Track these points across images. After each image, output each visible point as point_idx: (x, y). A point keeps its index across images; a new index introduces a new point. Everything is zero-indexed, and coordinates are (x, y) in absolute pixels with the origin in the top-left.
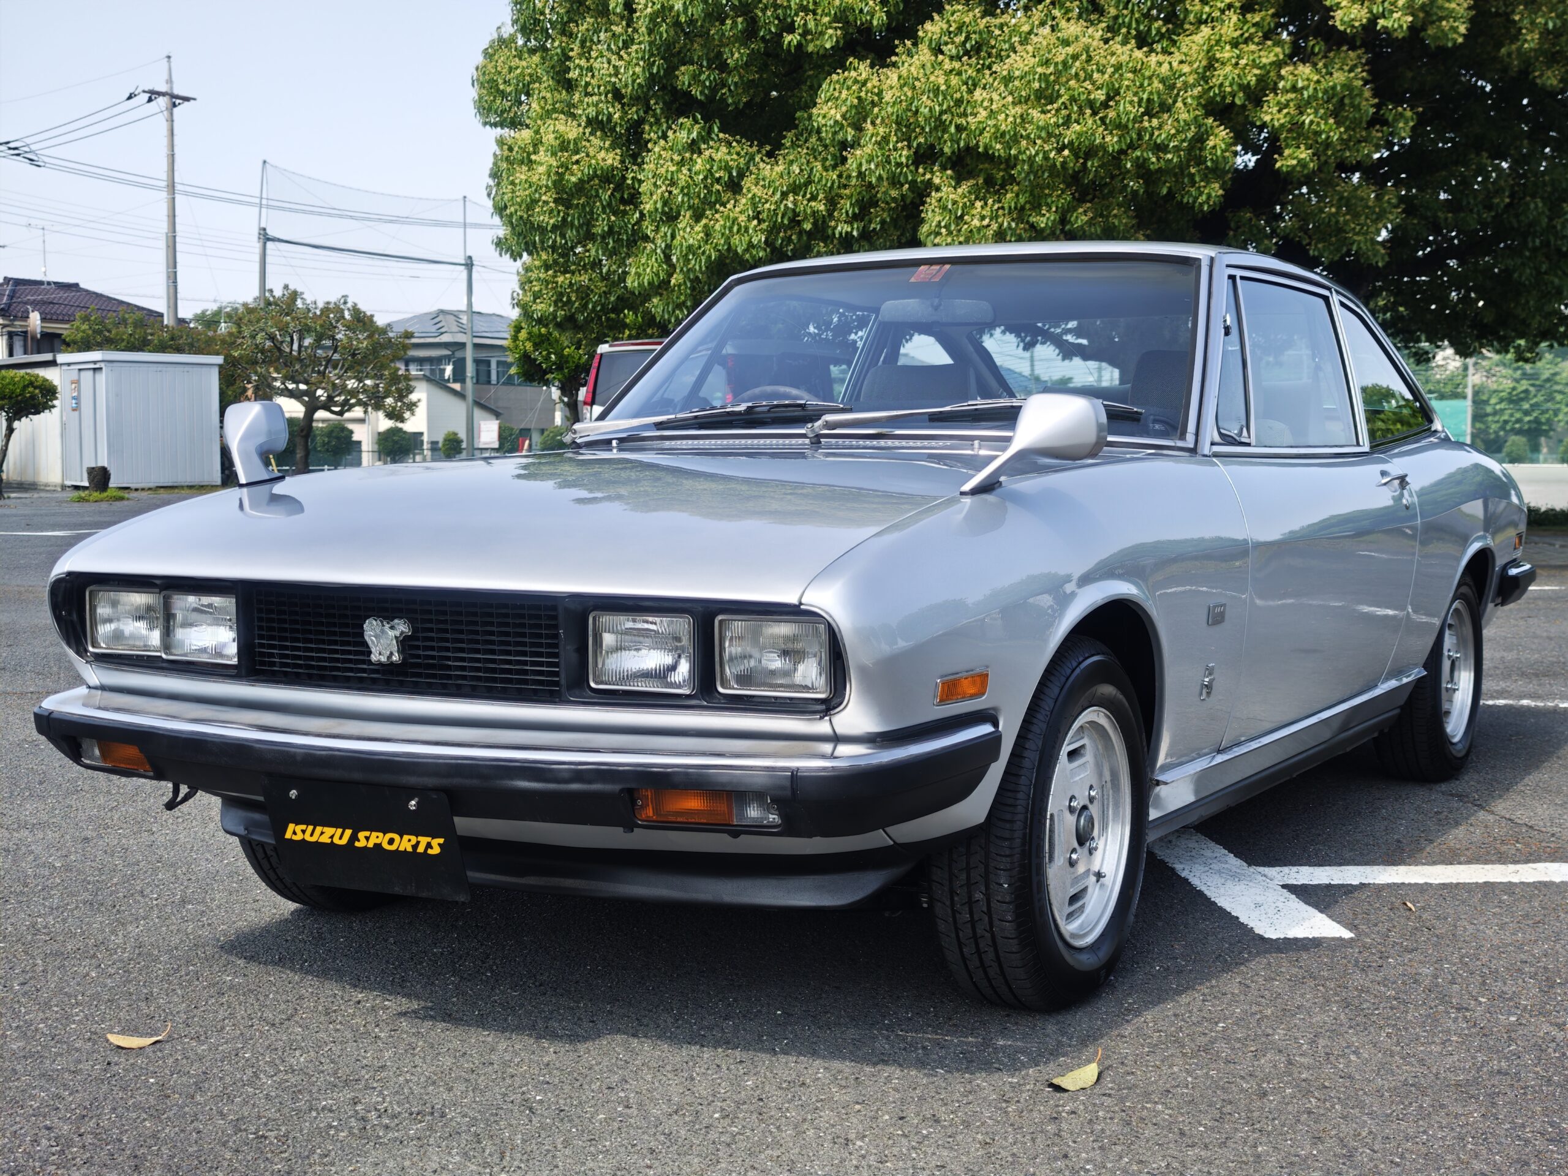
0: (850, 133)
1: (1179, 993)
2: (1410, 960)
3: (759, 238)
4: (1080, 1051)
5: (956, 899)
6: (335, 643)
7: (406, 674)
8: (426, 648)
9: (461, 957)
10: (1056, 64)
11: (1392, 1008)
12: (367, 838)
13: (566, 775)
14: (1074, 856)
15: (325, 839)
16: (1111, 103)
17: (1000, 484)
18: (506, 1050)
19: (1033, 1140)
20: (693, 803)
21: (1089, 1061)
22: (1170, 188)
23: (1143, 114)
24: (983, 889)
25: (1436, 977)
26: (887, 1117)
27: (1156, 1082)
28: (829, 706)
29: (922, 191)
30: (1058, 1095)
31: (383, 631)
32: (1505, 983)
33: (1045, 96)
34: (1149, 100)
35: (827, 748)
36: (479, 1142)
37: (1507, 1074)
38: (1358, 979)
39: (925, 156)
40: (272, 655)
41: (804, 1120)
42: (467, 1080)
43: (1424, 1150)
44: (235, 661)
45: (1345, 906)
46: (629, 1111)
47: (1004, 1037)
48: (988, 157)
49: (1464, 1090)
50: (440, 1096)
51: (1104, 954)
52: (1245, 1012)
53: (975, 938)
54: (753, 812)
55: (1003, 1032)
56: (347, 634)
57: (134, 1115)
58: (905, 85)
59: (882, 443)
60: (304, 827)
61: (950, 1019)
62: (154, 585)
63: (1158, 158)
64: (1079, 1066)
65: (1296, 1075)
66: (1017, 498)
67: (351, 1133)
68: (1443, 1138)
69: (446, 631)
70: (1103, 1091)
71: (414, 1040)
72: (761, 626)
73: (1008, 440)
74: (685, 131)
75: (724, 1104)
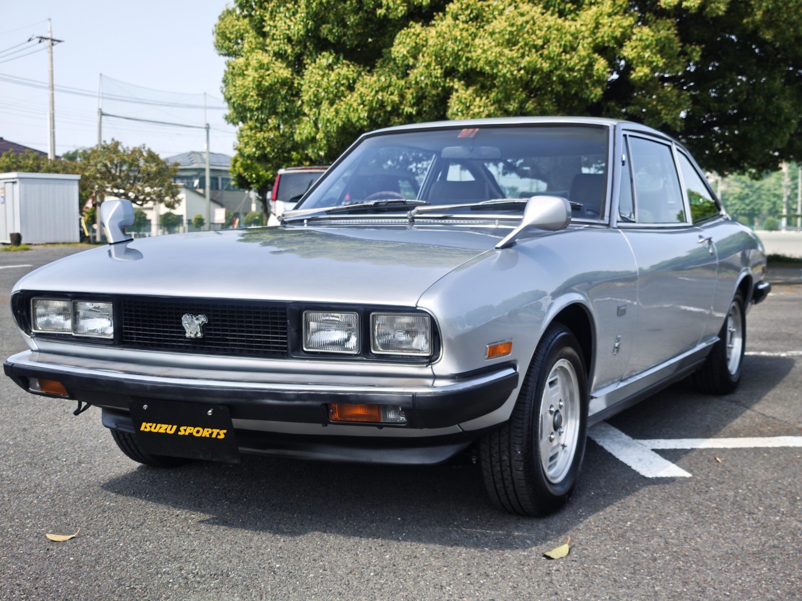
0: (411, 61)
1: (605, 506)
2: (722, 488)
3: (365, 114)
4: (557, 537)
5: (493, 459)
6: (166, 327)
7: (204, 344)
8: (215, 330)
9: (229, 491)
10: (517, 26)
11: (715, 513)
12: (185, 430)
13: (292, 397)
14: (552, 436)
15: (162, 431)
16: (546, 46)
17: (515, 243)
18: (258, 541)
19: (539, 585)
20: (360, 411)
21: (563, 543)
22: (576, 91)
23: (562, 52)
24: (507, 454)
25: (736, 497)
26: (461, 574)
27: (599, 554)
28: (431, 360)
29: (448, 92)
30: (549, 561)
31: (192, 321)
32: (771, 500)
33: (511, 43)
34: (565, 45)
35: (429, 382)
36: (249, 590)
37: (778, 547)
38: (696, 498)
39: (449, 73)
40: (132, 334)
41: (418, 576)
42: (239, 557)
43: (741, 588)
44: (112, 337)
45: (685, 460)
46: (326, 572)
47: (517, 530)
48: (482, 73)
49: (758, 556)
50: (225, 566)
51: (567, 487)
52: (640, 516)
53: (503, 479)
54: (391, 416)
55: (517, 528)
56: (173, 323)
57: (64, 577)
58: (440, 36)
59: (447, 221)
60: (151, 424)
61: (489, 521)
62: (68, 297)
63: (570, 75)
64: (558, 546)
65: (670, 549)
66: (524, 250)
67: (180, 586)
68: (750, 582)
69: (226, 321)
70: (571, 559)
71: (209, 535)
72: (394, 318)
73: (520, 220)
74: (325, 59)
75: (375, 568)
